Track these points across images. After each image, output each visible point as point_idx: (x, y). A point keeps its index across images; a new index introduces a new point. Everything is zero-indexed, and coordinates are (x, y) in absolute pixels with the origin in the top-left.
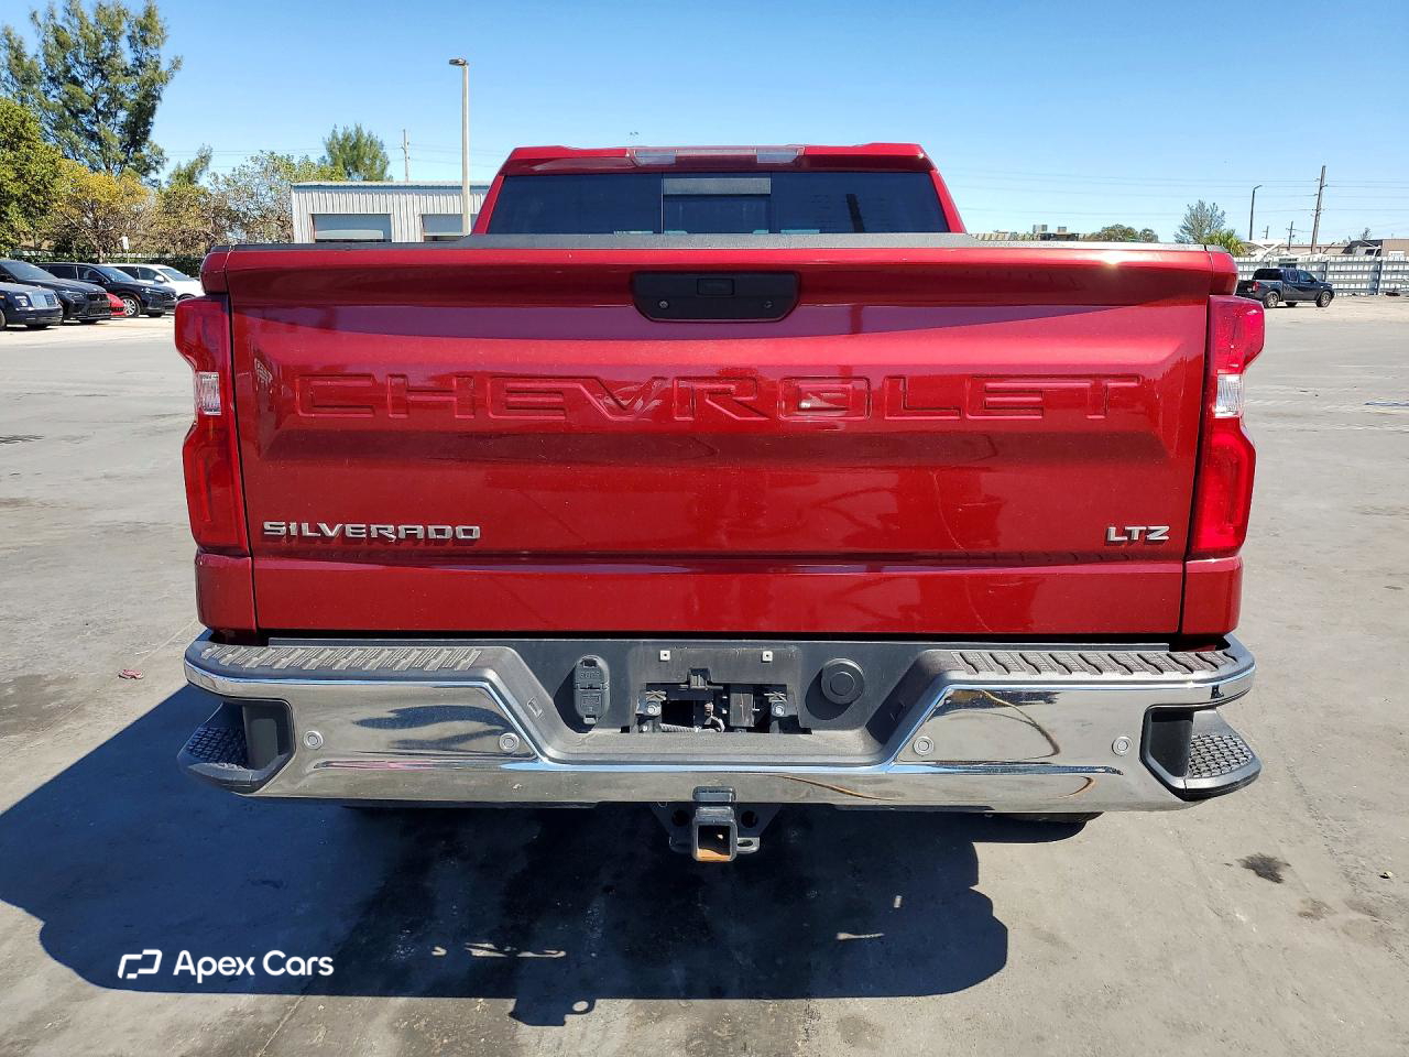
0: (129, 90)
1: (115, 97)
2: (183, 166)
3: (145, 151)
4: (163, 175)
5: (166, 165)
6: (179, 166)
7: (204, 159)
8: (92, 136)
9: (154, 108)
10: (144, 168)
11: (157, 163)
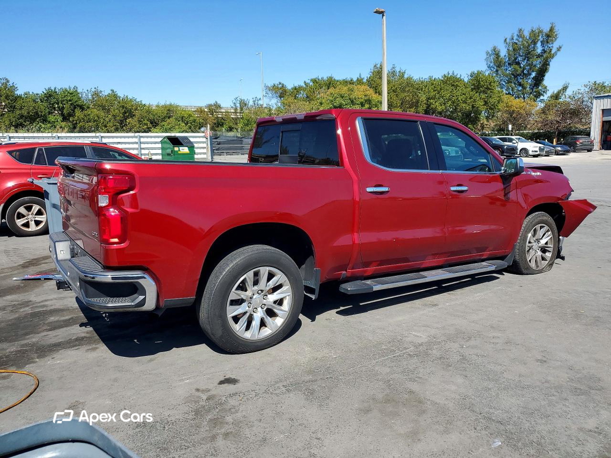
0: (538, 63)
1: (532, 66)
2: (555, 92)
3: (540, 88)
4: (545, 97)
5: (548, 92)
6: (554, 92)
7: (565, 88)
8: (520, 85)
9: (546, 69)
10: (538, 95)
11: (544, 92)
